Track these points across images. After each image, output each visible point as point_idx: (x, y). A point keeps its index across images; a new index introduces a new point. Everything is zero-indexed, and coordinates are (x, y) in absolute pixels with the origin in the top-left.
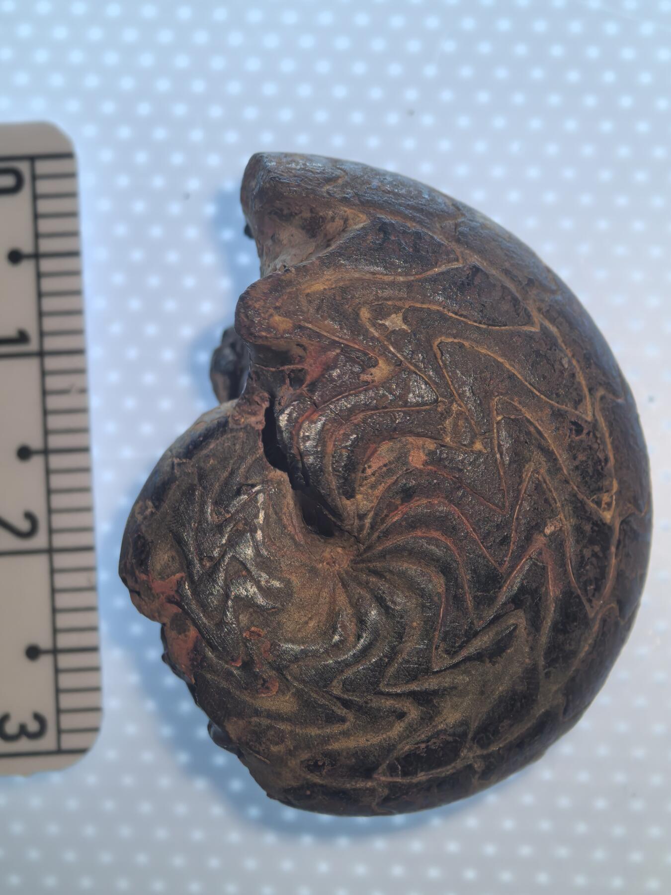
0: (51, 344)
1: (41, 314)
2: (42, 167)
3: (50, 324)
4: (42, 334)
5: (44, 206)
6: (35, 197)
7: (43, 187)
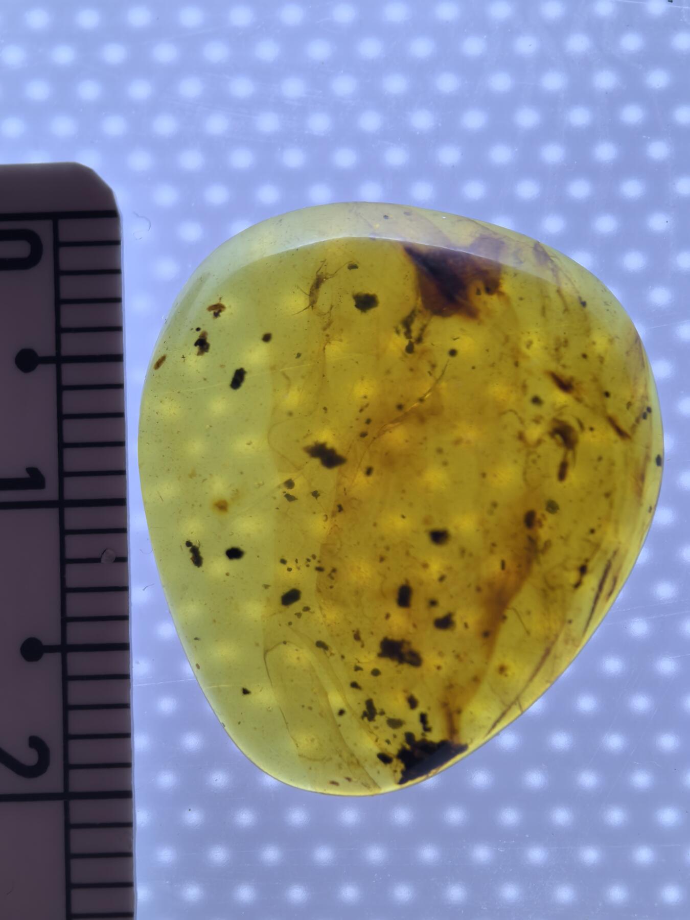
0: (76, 489)
1: (62, 445)
2: (70, 230)
3: (75, 460)
4: (63, 474)
5: (71, 287)
6: (58, 273)
7: (70, 259)
